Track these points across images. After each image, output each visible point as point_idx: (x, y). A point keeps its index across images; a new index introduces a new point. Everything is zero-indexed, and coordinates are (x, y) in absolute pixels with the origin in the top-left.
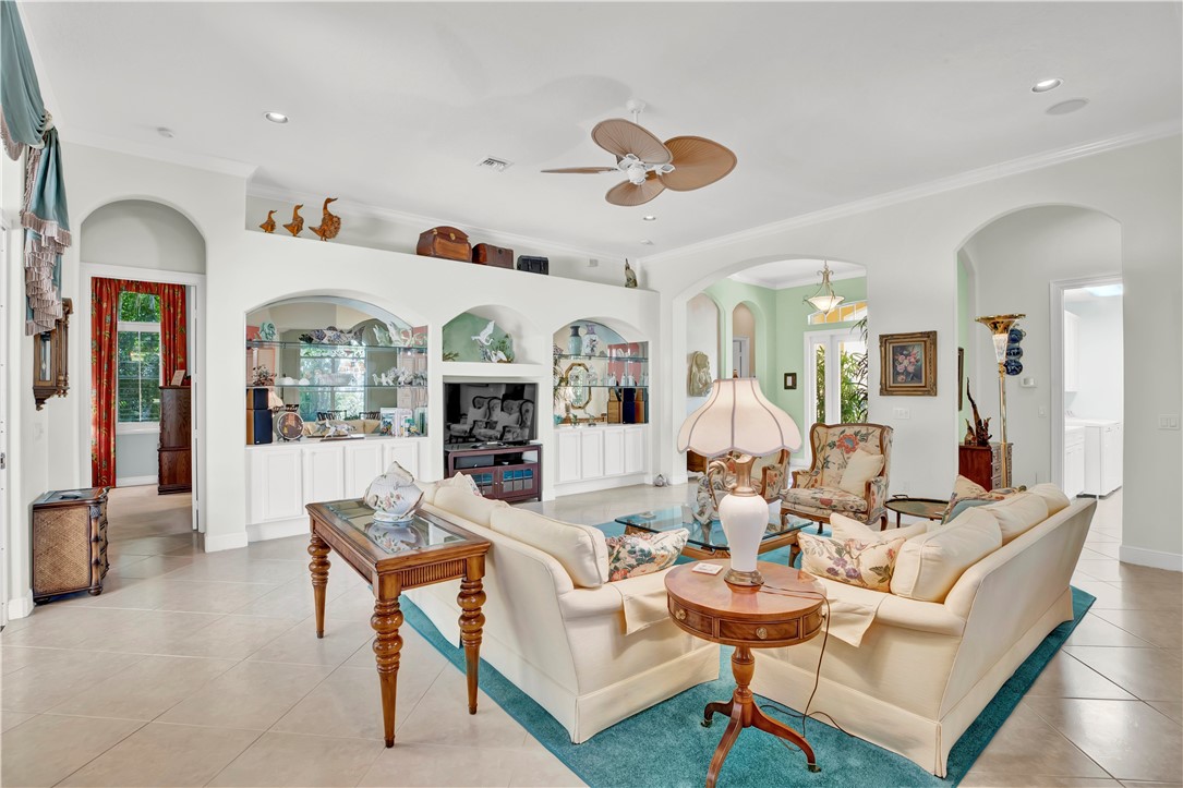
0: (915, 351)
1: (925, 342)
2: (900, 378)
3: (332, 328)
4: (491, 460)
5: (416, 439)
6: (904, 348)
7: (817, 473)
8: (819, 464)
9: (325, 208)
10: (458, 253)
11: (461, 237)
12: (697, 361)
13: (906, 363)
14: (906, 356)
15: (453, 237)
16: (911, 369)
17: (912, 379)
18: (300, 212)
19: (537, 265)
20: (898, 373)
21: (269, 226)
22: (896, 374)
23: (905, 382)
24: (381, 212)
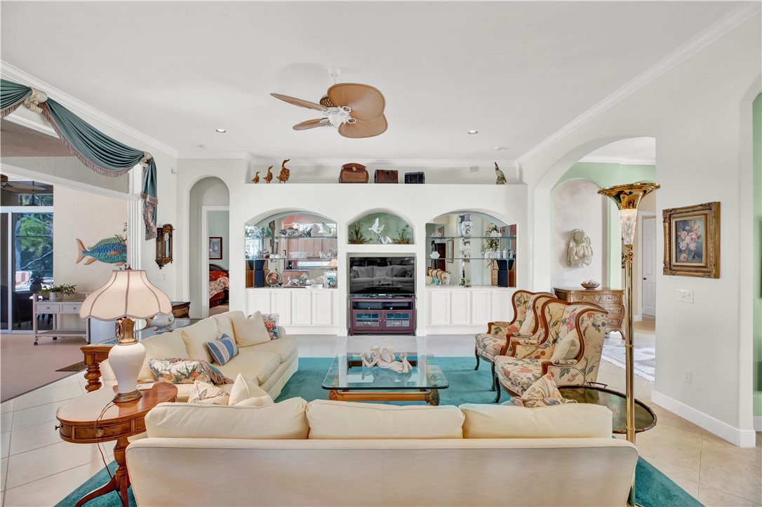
0: (696, 227)
1: (706, 215)
2: (683, 256)
3: (291, 228)
4: (380, 306)
5: (332, 289)
6: (685, 222)
7: (547, 346)
8: (550, 339)
9: (283, 165)
10: (359, 178)
11: (361, 169)
12: (575, 237)
13: (688, 239)
14: (689, 231)
15: (354, 169)
16: (693, 246)
17: (694, 258)
18: (271, 170)
19: (416, 178)
20: (681, 251)
21: (257, 180)
22: (679, 251)
23: (687, 261)
24: (322, 161)
